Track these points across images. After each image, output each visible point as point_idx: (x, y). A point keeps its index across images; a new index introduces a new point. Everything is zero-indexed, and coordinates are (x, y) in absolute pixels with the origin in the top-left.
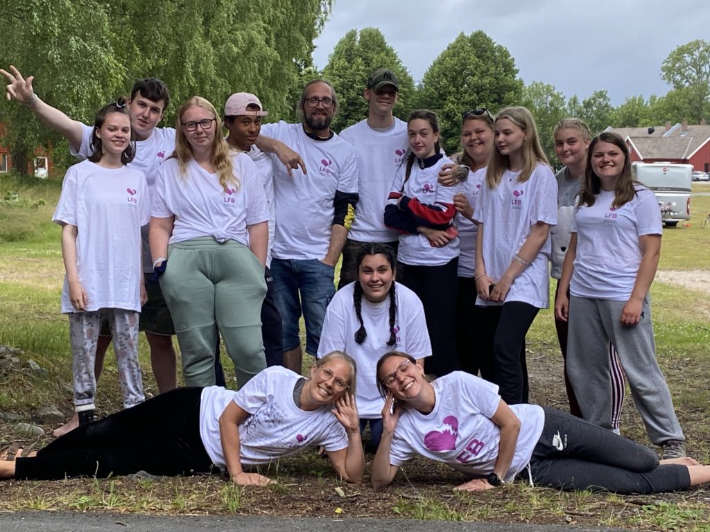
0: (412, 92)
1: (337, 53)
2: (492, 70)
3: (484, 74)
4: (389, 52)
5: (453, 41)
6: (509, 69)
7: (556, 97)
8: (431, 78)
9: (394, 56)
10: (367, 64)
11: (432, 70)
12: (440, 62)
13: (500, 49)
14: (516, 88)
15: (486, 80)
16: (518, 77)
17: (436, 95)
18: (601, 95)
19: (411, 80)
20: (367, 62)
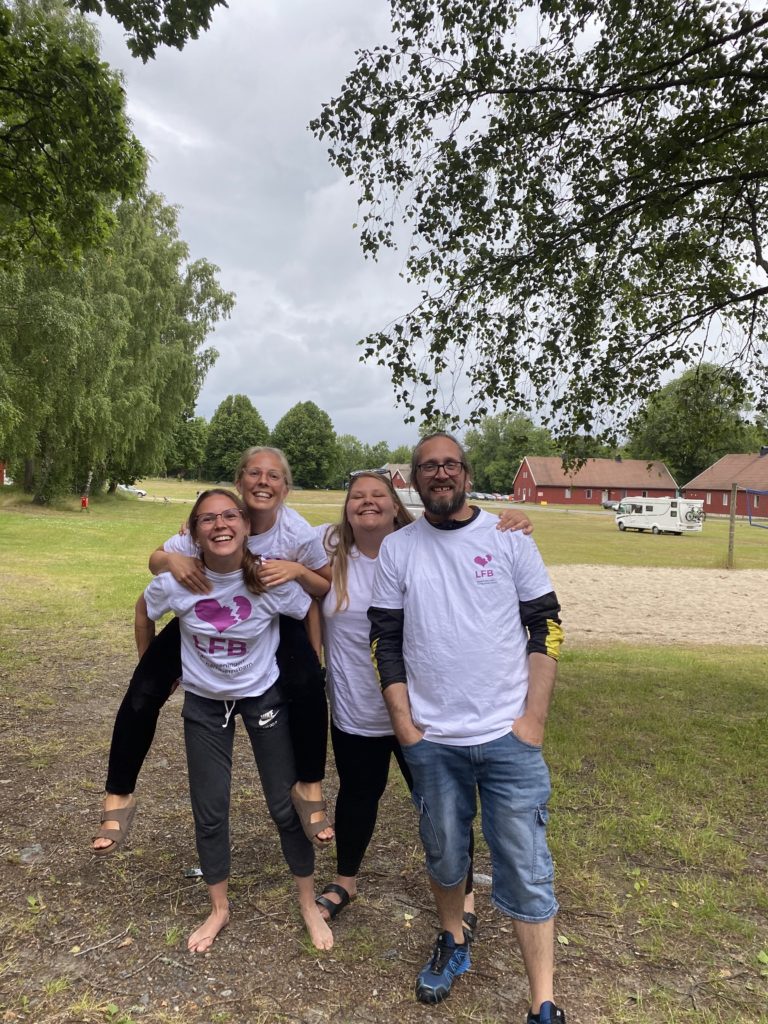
0: (267, 436)
1: (220, 409)
2: (318, 425)
3: (313, 427)
4: (253, 410)
5: (293, 406)
6: (328, 425)
7: (358, 444)
8: (280, 428)
9: (257, 413)
10: (239, 417)
11: (281, 422)
12: (285, 419)
13: (323, 413)
14: (332, 437)
15: (314, 432)
16: (333, 430)
17: (283, 438)
18: (384, 443)
19: (267, 428)
20: (240, 416)
